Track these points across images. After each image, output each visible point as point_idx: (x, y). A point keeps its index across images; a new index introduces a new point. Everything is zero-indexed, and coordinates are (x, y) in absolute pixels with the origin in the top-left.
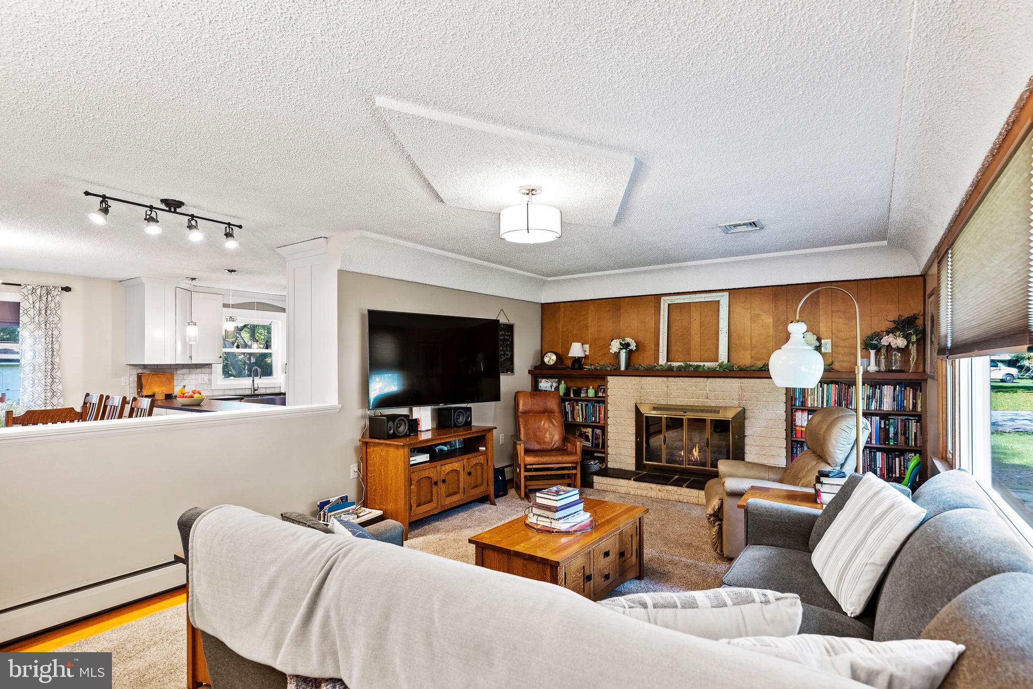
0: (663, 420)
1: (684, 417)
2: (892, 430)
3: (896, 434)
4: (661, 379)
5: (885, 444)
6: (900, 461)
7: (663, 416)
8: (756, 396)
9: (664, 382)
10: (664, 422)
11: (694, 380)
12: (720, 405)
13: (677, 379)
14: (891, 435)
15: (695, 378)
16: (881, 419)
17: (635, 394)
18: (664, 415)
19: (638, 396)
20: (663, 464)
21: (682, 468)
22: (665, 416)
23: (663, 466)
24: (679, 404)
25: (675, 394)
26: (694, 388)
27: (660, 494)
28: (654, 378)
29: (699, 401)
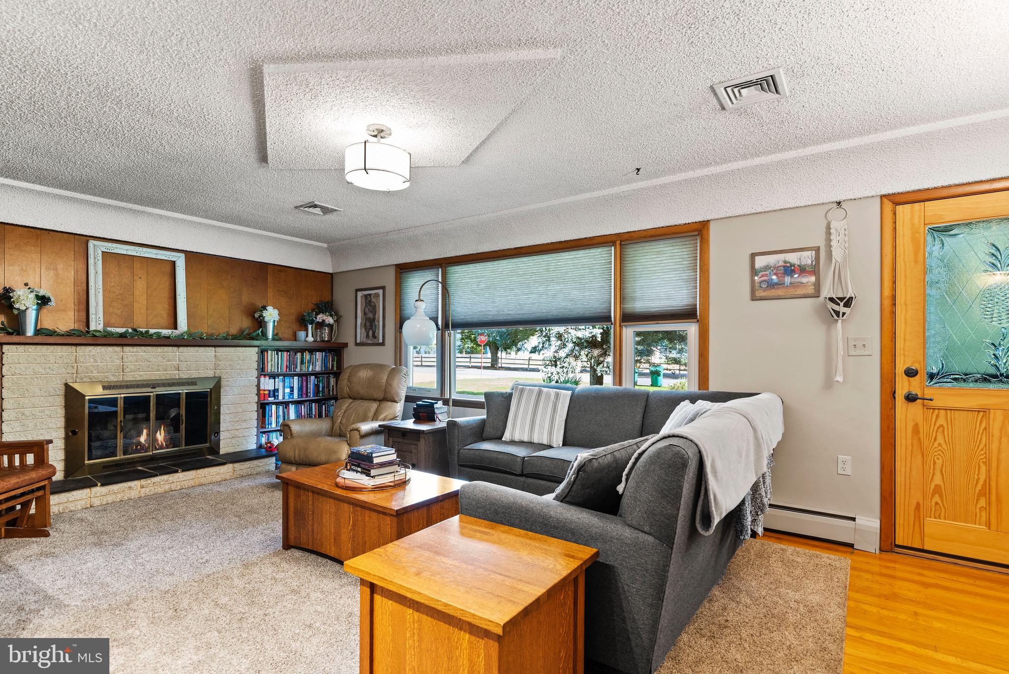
0: (119, 401)
1: (151, 394)
2: (321, 385)
3: (323, 388)
4: (110, 349)
5: (317, 396)
6: (325, 407)
7: (119, 396)
8: (230, 365)
9: (117, 352)
10: (121, 404)
11: (159, 349)
12: (193, 377)
13: (135, 349)
14: (321, 389)
15: (162, 348)
16: (315, 377)
17: (64, 370)
18: (121, 395)
19: (68, 373)
20: (120, 457)
21: (149, 456)
22: (123, 396)
23: (120, 460)
24: (139, 378)
25: (133, 367)
26: (160, 359)
27: (143, 490)
28: (99, 347)
29: (167, 373)
